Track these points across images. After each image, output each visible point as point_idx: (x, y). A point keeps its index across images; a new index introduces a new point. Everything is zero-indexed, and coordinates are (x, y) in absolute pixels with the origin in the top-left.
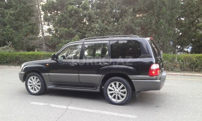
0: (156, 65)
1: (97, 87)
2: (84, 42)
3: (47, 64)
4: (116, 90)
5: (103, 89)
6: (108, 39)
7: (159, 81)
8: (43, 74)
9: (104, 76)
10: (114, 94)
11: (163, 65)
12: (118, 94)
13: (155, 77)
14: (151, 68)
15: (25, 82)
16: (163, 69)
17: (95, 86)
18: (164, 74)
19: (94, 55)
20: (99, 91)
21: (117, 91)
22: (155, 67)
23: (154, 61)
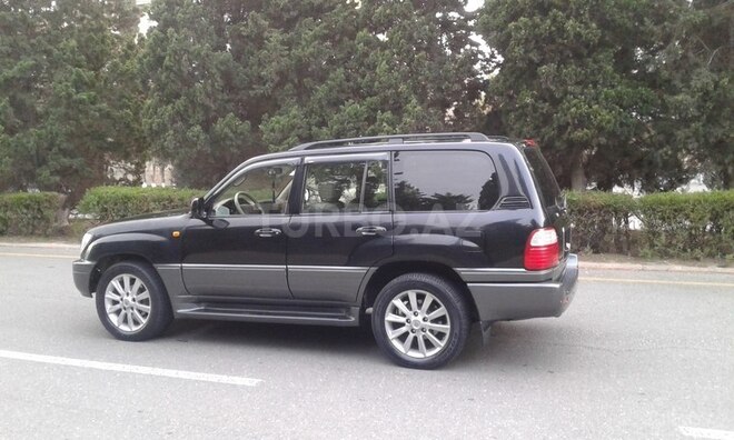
0: (548, 231)
1: (348, 308)
2: (303, 156)
3: (176, 233)
4: (413, 318)
5: (369, 315)
6: (385, 145)
7: (557, 286)
8: (160, 267)
9: (374, 269)
10: (411, 335)
11: (568, 232)
12: (422, 330)
13: (543, 272)
14: (533, 244)
15: (94, 295)
16: (568, 245)
17: (342, 306)
18: (573, 262)
19: (335, 201)
20: (357, 324)
21: (417, 323)
22: (543, 238)
23: (542, 220)
